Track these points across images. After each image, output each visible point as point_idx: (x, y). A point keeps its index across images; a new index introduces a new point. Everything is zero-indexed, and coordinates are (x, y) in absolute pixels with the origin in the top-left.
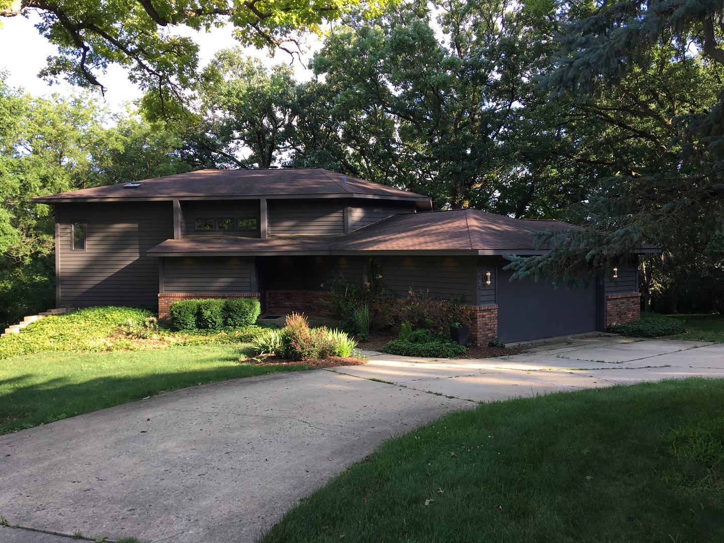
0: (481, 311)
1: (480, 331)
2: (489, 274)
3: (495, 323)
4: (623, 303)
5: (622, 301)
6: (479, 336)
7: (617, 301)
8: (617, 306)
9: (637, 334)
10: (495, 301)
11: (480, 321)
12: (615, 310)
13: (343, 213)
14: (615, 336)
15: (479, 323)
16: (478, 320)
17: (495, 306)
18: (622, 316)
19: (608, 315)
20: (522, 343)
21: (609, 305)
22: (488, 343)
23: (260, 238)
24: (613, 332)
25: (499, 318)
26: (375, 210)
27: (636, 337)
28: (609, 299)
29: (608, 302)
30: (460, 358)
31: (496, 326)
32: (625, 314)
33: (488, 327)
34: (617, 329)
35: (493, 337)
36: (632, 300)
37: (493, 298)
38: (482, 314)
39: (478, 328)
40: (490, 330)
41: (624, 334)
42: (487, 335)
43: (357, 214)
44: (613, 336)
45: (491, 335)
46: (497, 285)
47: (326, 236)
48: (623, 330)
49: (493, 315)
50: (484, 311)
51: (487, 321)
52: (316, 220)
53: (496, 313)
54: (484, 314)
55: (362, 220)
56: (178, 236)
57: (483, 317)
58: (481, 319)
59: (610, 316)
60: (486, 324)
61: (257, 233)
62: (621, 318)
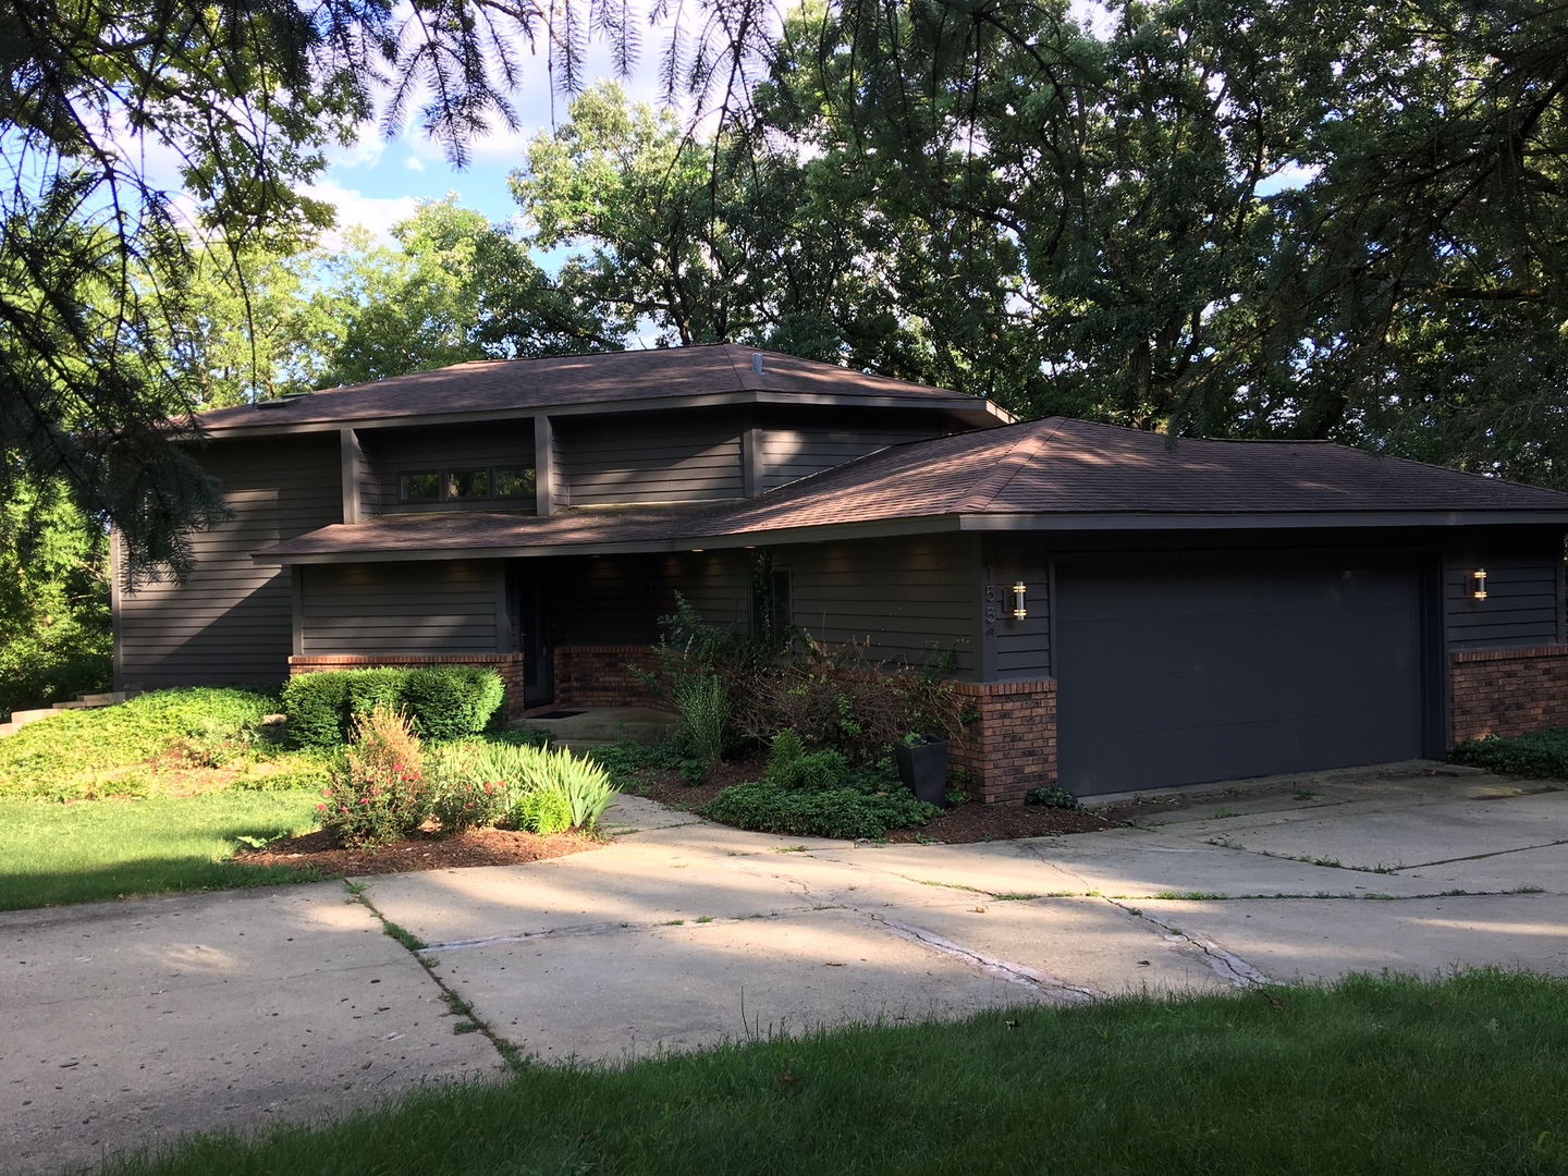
0: (995, 697)
1: (994, 756)
2: (1020, 588)
3: (1047, 734)
4: (1509, 675)
5: (1507, 668)
6: (990, 772)
7: (1489, 669)
8: (1490, 684)
9: (1542, 769)
10: (1049, 667)
11: (992, 729)
12: (1482, 696)
13: (741, 445)
14: (1472, 774)
15: (988, 733)
16: (986, 724)
17: (1047, 683)
18: (1511, 714)
19: (1457, 712)
20: (1146, 795)
21: (1461, 681)
22: (1022, 794)
23: (536, 515)
24: (1473, 762)
25: (1062, 718)
26: (834, 436)
27: (1539, 777)
28: (1459, 665)
29: (1457, 672)
30: (897, 841)
31: (1052, 742)
32: (1520, 707)
33: (1021, 745)
34: (1485, 752)
35: (1041, 777)
36: (1543, 665)
37: (1043, 659)
38: (999, 706)
39: (987, 749)
40: (1031, 753)
41: (1504, 767)
42: (1018, 770)
43: (781, 445)
44: (1465, 775)
45: (1034, 768)
46: (1053, 623)
47: (697, 504)
48: (1500, 755)
49: (1040, 711)
50: (1009, 697)
51: (1018, 730)
52: (676, 466)
53: (1053, 703)
54: (1009, 706)
55: (795, 461)
56: (352, 515)
57: (1005, 715)
58: (996, 723)
59: (1465, 712)
60: (1014, 738)
61: (526, 504)
62: (1503, 720)
